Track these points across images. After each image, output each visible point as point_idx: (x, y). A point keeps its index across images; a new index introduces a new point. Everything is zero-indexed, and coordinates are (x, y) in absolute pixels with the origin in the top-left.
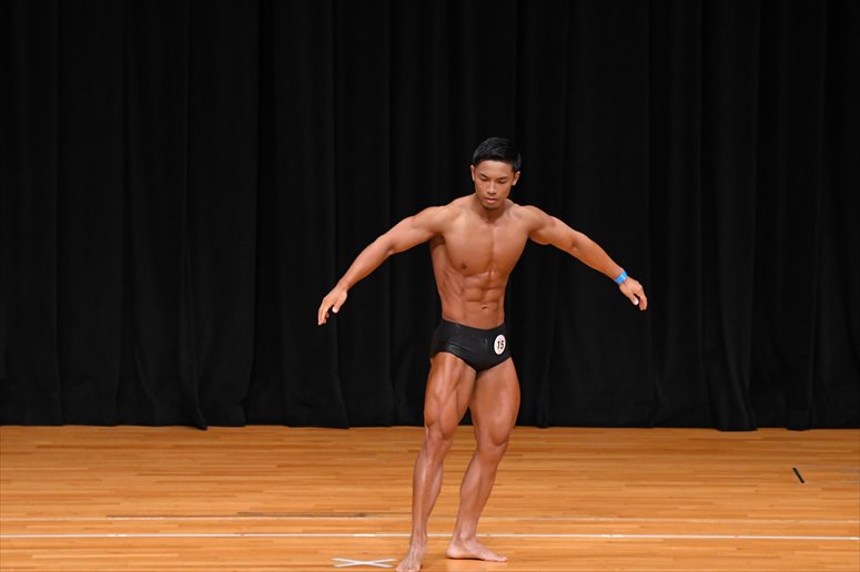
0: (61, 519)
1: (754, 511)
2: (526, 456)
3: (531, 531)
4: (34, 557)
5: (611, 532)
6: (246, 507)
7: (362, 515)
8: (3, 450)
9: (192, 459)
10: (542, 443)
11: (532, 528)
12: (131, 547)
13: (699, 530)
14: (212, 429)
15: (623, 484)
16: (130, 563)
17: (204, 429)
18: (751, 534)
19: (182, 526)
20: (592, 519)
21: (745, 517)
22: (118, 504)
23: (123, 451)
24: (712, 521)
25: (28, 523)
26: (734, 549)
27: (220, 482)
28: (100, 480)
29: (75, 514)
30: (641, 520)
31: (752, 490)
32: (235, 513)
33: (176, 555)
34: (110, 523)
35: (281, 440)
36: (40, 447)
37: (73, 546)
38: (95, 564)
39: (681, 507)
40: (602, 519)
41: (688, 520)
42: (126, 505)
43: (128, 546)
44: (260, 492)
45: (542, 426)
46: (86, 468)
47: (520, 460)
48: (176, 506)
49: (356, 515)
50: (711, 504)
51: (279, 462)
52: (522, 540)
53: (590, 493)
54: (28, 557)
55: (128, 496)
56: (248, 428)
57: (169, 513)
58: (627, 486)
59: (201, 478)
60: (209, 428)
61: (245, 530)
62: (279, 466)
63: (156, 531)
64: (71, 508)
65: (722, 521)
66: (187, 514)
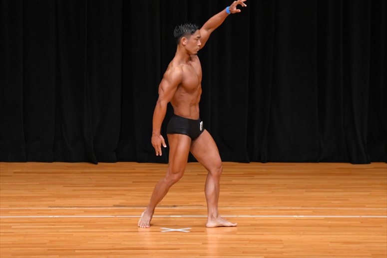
0: (26, 208)
1: (369, 204)
2: (256, 177)
3: (259, 214)
4: (13, 227)
5: (298, 215)
6: (117, 202)
7: (175, 206)
8: (1, 174)
9: (90, 178)
10: (264, 170)
11: (259, 213)
12: (61, 222)
13: (341, 213)
14: (100, 164)
15: (305, 190)
16: (60, 230)
17: (96, 164)
18: (368, 215)
19: (85, 212)
20: (288, 208)
21: (365, 207)
22: (54, 201)
23: (57, 175)
24: (348, 209)
25: (10, 210)
26: (359, 222)
27: (104, 190)
28: (45, 189)
29: (33, 206)
30: (313, 208)
31: (368, 193)
32: (112, 205)
33: (83, 226)
34: (50, 210)
35: (134, 169)
36: (15, 173)
37: (32, 222)
38: (43, 230)
39: (333, 202)
40: (294, 208)
41: (336, 208)
42: (58, 202)
43: (59, 222)
44: (124, 195)
45: (263, 162)
46: (38, 184)
47: (253, 179)
48: (83, 202)
49: (171, 207)
50: (347, 200)
51: (134, 180)
52: (254, 218)
53: (288, 195)
54: (10, 227)
55: (59, 197)
56: (118, 163)
57: (79, 206)
58: (306, 191)
59: (95, 188)
60: (99, 163)
61: (116, 214)
62: (134, 182)
63: (73, 215)
64: (31, 203)
65: (354, 209)
66: (88, 206)
